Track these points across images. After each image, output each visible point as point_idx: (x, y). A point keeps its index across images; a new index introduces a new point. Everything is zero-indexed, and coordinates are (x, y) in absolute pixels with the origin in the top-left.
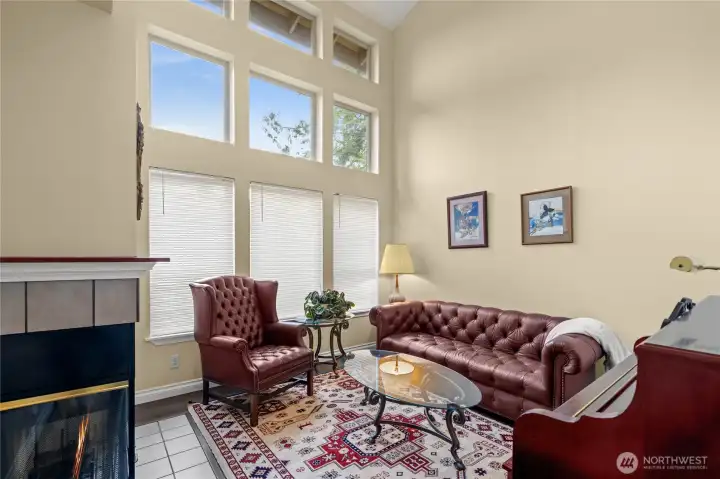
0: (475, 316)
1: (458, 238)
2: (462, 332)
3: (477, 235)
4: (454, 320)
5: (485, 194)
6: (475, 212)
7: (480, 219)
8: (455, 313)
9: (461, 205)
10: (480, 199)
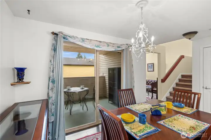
0: (152, 81)
1: (149, 70)
2: (150, 84)
3: (152, 70)
4: (149, 82)
5: (153, 63)
6: (152, 66)
7: (152, 67)
8: (149, 81)
9: (149, 65)
10: (152, 64)
